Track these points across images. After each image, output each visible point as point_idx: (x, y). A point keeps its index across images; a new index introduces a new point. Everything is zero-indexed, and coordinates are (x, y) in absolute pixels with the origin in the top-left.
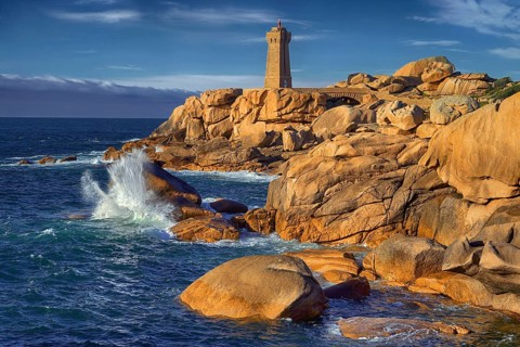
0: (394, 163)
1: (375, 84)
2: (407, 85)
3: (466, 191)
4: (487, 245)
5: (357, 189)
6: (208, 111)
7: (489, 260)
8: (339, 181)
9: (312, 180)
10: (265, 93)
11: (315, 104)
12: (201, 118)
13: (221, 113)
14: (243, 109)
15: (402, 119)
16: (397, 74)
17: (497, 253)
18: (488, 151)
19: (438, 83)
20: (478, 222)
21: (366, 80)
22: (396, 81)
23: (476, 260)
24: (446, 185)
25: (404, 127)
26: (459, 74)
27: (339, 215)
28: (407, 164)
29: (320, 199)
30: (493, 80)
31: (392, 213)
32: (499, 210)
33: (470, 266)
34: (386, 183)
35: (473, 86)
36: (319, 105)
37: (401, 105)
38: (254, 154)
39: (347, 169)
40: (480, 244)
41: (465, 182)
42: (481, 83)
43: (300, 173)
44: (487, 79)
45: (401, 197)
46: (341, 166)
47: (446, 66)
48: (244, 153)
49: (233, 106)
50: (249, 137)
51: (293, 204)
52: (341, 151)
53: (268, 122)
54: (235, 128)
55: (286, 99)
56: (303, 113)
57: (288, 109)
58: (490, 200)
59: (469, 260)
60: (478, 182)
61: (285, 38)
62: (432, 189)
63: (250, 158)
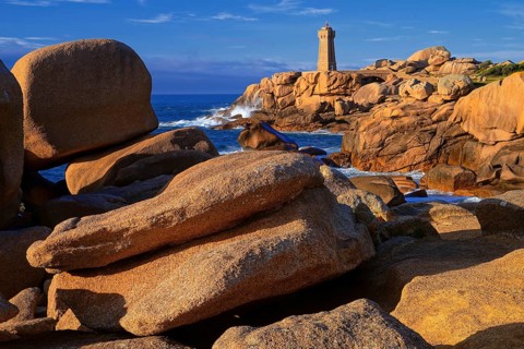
0: (429, 120)
1: (395, 67)
2: (418, 67)
3: (480, 137)
4: (504, 166)
5: (406, 138)
6: (277, 88)
7: (506, 175)
8: (394, 132)
9: (377, 132)
10: (318, 75)
11: (354, 82)
12: (272, 93)
13: (287, 88)
14: (303, 87)
15: (417, 92)
16: (410, 59)
17: (511, 170)
18: (495, 112)
19: (440, 65)
20: (489, 156)
21: (389, 64)
22: (410, 65)
23: (498, 175)
24: (467, 134)
25: (419, 97)
26: (454, 59)
27: (395, 155)
28: (438, 121)
29: (382, 144)
30: (479, 63)
31: (430, 153)
32: (503, 148)
33: (493, 179)
34: (425, 134)
35: (465, 67)
36: (357, 82)
37: (417, 82)
38: (316, 118)
39: (400, 125)
40: (499, 166)
41: (480, 131)
42: (471, 65)
43: (369, 127)
44: (474, 62)
45: (436, 142)
46: (395, 122)
47: (446, 53)
48: (310, 117)
49: (296, 84)
50: (308, 106)
51: (364, 148)
52: (395, 113)
53: (321, 95)
54: (297, 100)
55: (333, 78)
56: (346, 88)
57: (335, 86)
58: (497, 142)
59: (494, 175)
60: (488, 131)
61: (331, 35)
62: (456, 137)
63: (314, 121)
